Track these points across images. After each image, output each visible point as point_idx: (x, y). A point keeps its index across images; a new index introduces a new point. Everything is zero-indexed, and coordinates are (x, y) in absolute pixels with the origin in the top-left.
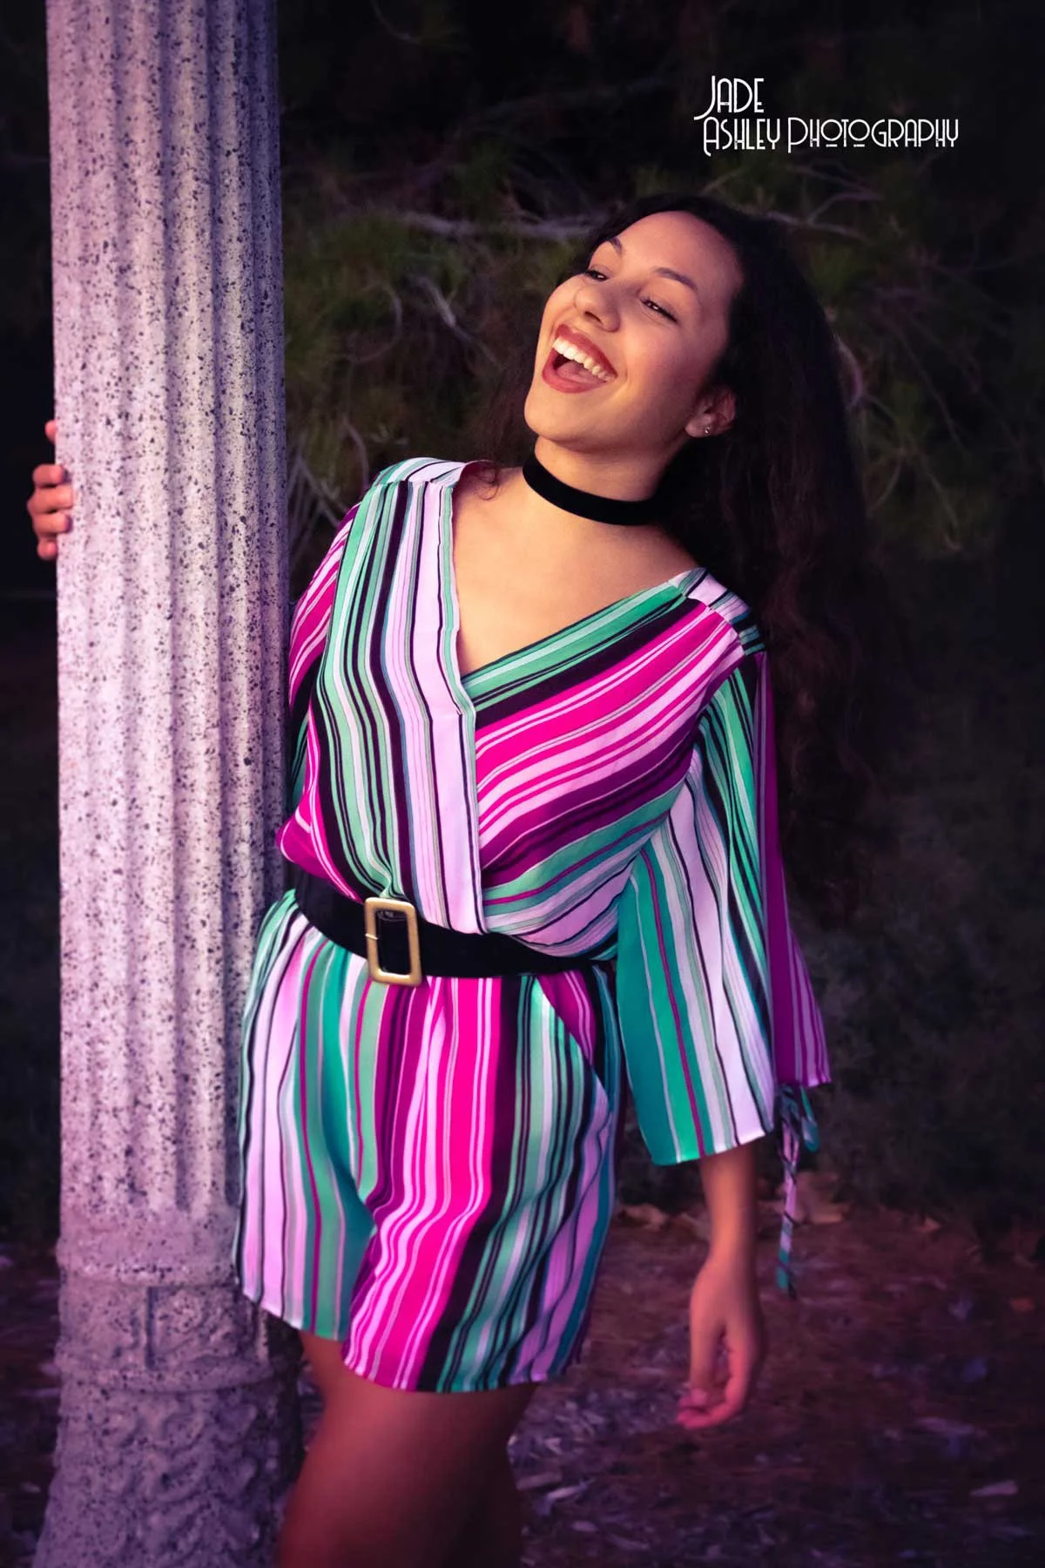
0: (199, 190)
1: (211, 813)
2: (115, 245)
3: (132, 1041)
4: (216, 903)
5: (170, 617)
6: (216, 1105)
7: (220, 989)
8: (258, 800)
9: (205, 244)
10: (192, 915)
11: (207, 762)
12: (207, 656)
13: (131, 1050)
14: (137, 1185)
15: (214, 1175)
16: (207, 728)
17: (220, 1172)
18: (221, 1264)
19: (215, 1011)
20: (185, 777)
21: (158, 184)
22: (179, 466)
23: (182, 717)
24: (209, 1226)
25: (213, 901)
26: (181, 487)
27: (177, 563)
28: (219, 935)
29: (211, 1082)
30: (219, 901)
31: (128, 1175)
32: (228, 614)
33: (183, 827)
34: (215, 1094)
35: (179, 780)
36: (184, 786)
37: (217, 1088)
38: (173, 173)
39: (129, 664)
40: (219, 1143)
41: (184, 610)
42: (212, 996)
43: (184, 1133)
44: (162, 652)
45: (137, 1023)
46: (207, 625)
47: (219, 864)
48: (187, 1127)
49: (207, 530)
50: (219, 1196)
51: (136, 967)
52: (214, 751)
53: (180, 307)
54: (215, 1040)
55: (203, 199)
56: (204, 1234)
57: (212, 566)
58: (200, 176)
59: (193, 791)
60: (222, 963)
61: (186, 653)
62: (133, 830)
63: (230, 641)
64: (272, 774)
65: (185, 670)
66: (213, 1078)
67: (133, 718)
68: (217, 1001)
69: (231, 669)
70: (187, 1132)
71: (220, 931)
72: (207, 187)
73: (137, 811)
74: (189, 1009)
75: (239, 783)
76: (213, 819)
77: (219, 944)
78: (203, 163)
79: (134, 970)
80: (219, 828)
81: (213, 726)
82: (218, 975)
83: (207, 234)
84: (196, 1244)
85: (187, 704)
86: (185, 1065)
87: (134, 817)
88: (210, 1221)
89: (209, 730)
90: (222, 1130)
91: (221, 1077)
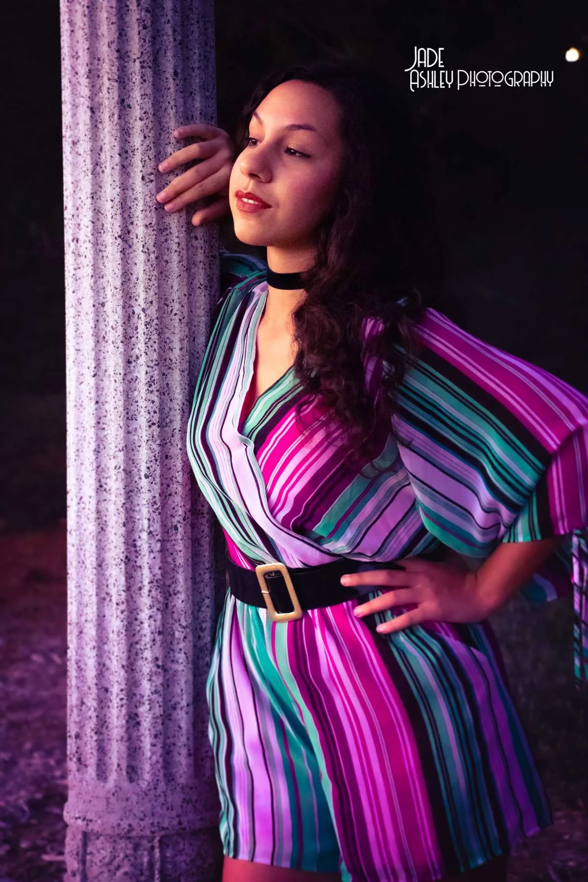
0: (111, 87)
1: (118, 510)
2: (70, 127)
3: (80, 661)
4: (121, 571)
5: (95, 376)
6: (121, 711)
7: (123, 631)
8: (155, 503)
9: (115, 123)
10: (110, 578)
11: (116, 475)
12: (115, 402)
13: (79, 667)
14: (83, 759)
15: (119, 759)
16: (116, 452)
17: (123, 758)
18: (122, 823)
19: (120, 645)
20: (106, 484)
21: (87, 84)
22: (102, 274)
23: (104, 443)
24: (116, 794)
25: (119, 570)
26: (104, 288)
27: (101, 340)
28: (123, 594)
29: (118, 695)
30: (123, 570)
31: (77, 752)
32: (135, 375)
33: (105, 518)
34: (120, 703)
35: (101, 486)
36: (105, 490)
37: (122, 699)
38: (99, 76)
39: (78, 407)
40: (122, 738)
41: (106, 371)
42: (118, 636)
43: (105, 727)
44: (90, 399)
45: (83, 649)
46: (115, 381)
47: (123, 545)
48: (106, 724)
49: (116, 317)
50: (122, 774)
51: (82, 610)
52: (120, 467)
53: (103, 166)
54: (120, 666)
55: (113, 93)
56: (113, 800)
57: (119, 342)
58: (111, 78)
59: (110, 494)
60: (125, 613)
61: (106, 400)
62: (81, 518)
63: (136, 393)
64: (175, 486)
65: (106, 411)
66: (119, 692)
67: (81, 443)
68: (122, 639)
69: (136, 413)
70: (107, 727)
71: (124, 591)
72: (116, 84)
73: (83, 506)
74: (108, 643)
75: (141, 490)
76: (119, 514)
77: (123, 600)
78: (113, 68)
79: (81, 613)
80: (123, 520)
81: (120, 451)
82: (122, 621)
83: (116, 116)
84: (108, 806)
85: (107, 435)
86: (106, 680)
87: (81, 509)
88: (116, 791)
89: (117, 453)
90: (124, 729)
91: (124, 692)
